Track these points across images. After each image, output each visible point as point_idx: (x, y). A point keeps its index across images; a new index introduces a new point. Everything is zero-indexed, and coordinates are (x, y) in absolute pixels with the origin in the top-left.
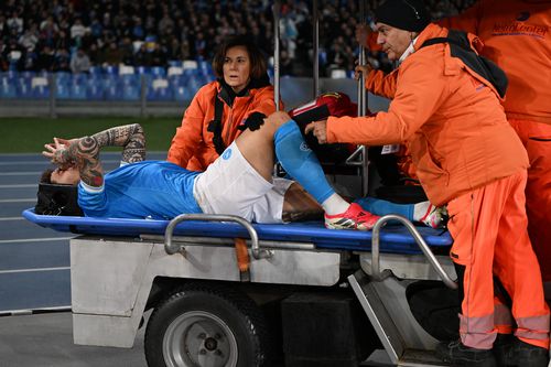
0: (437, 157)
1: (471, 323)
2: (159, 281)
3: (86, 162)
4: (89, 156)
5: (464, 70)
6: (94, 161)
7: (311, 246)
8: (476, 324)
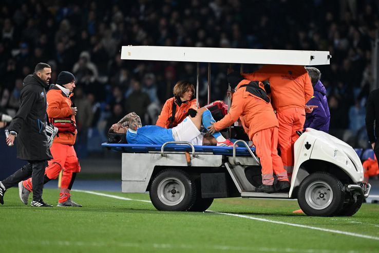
0: (247, 125)
1: (264, 176)
2: (156, 167)
3: (133, 121)
4: (134, 119)
5: (250, 95)
6: (135, 121)
7: (212, 153)
8: (266, 177)
